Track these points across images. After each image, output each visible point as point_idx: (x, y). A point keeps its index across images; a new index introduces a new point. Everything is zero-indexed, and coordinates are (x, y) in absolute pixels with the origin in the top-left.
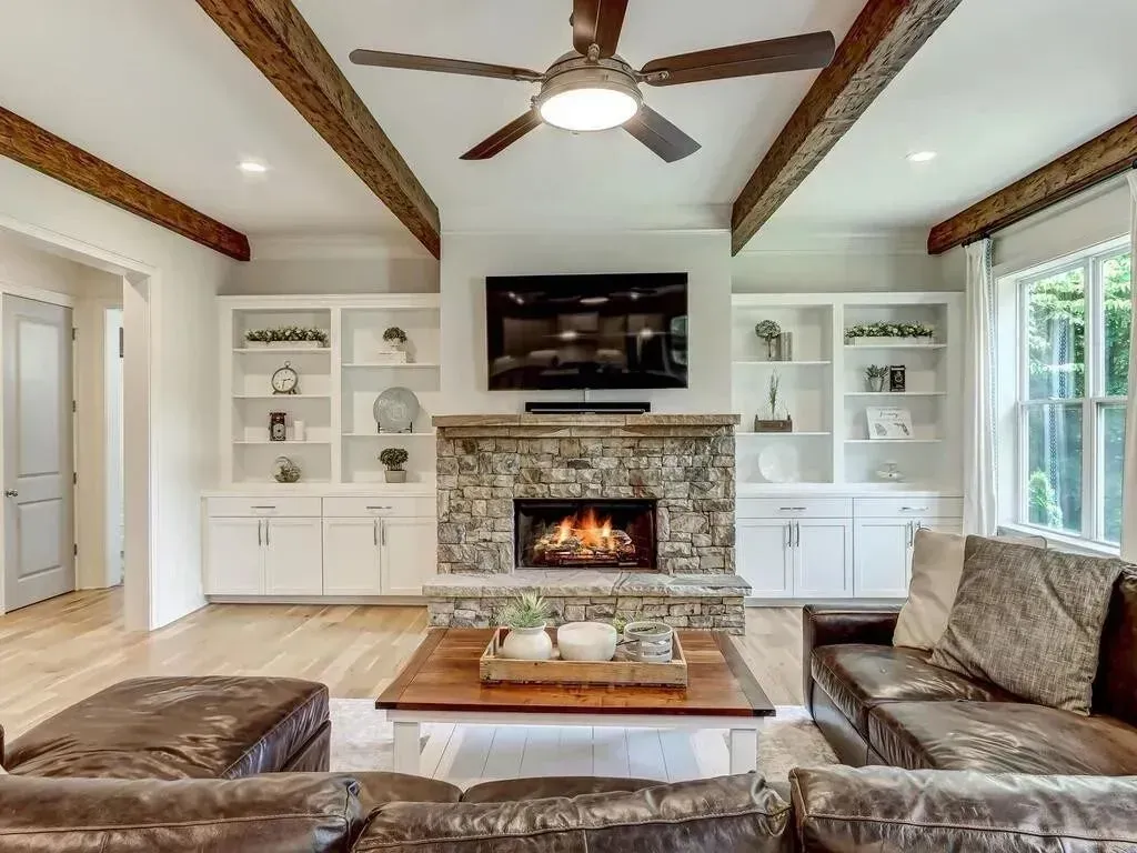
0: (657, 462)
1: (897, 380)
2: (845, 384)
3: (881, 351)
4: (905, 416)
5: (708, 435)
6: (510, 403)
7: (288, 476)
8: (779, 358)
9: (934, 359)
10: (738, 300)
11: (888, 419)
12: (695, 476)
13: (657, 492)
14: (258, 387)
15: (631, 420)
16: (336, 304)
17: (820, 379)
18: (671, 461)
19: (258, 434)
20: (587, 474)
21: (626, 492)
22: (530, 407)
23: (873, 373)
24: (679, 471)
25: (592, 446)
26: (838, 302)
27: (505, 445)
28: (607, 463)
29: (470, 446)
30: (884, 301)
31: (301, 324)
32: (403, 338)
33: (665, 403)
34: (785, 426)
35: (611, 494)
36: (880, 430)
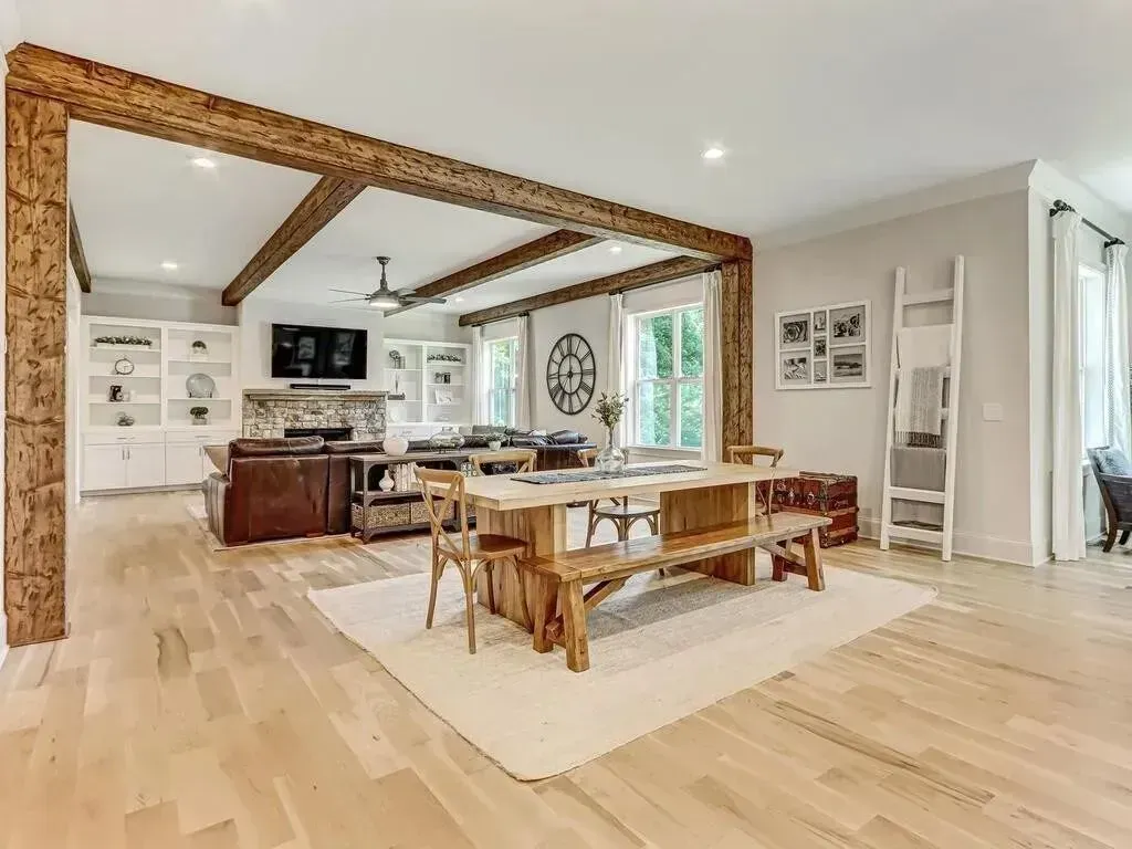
0: (352, 411)
1: (447, 379)
2: (427, 380)
3: (442, 366)
4: (450, 394)
5: (373, 400)
6: (282, 384)
7: (125, 422)
8: (400, 367)
9: (461, 371)
10: (387, 341)
11: (444, 396)
12: (369, 418)
13: (353, 425)
14: (104, 370)
15: (343, 393)
16: (165, 326)
17: (416, 378)
18: (359, 411)
19: (104, 397)
20: (321, 417)
21: (339, 425)
22: (293, 386)
23: (437, 375)
24: (363, 416)
25: (323, 405)
26: (425, 345)
27: (280, 403)
28: (331, 412)
29: (262, 404)
30: (441, 346)
31: (137, 335)
32: (204, 346)
33: (357, 386)
34: (401, 397)
35: (332, 426)
36: (441, 400)
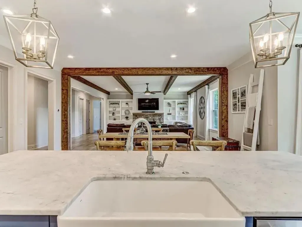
0: (156, 118)
1: (183, 109)
2: (177, 109)
3: (182, 106)
4: (184, 113)
5: (161, 115)
6: (140, 112)
7: (115, 119)
8: (170, 107)
9: (187, 107)
10: (164, 100)
11: (182, 113)
12: (160, 119)
13: (156, 121)
14: (111, 109)
15: (153, 113)
16: (121, 100)
17: (174, 109)
18: (157, 118)
19: (111, 115)
20: (148, 119)
21: (152, 121)
22: (142, 112)
23: (181, 108)
24: (158, 119)
25: (149, 116)
26: (177, 101)
27: (140, 116)
28: (151, 118)
29: (136, 116)
30: (182, 101)
31: (116, 102)
32: (128, 104)
33: (156, 112)
34: (171, 114)
35: (151, 121)
36: (181, 115)
